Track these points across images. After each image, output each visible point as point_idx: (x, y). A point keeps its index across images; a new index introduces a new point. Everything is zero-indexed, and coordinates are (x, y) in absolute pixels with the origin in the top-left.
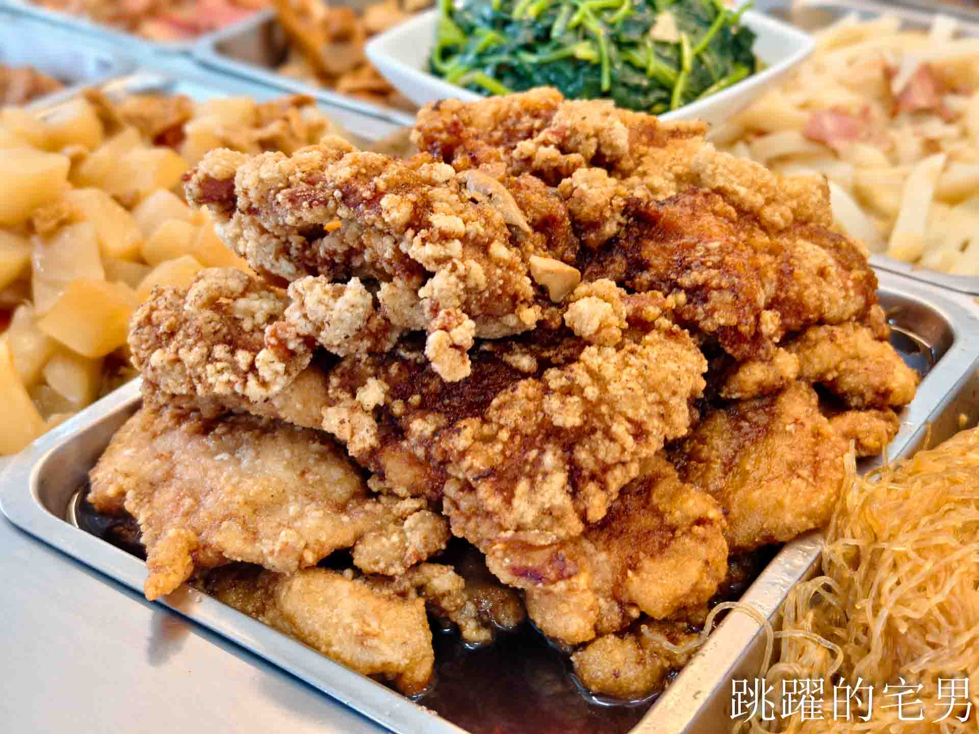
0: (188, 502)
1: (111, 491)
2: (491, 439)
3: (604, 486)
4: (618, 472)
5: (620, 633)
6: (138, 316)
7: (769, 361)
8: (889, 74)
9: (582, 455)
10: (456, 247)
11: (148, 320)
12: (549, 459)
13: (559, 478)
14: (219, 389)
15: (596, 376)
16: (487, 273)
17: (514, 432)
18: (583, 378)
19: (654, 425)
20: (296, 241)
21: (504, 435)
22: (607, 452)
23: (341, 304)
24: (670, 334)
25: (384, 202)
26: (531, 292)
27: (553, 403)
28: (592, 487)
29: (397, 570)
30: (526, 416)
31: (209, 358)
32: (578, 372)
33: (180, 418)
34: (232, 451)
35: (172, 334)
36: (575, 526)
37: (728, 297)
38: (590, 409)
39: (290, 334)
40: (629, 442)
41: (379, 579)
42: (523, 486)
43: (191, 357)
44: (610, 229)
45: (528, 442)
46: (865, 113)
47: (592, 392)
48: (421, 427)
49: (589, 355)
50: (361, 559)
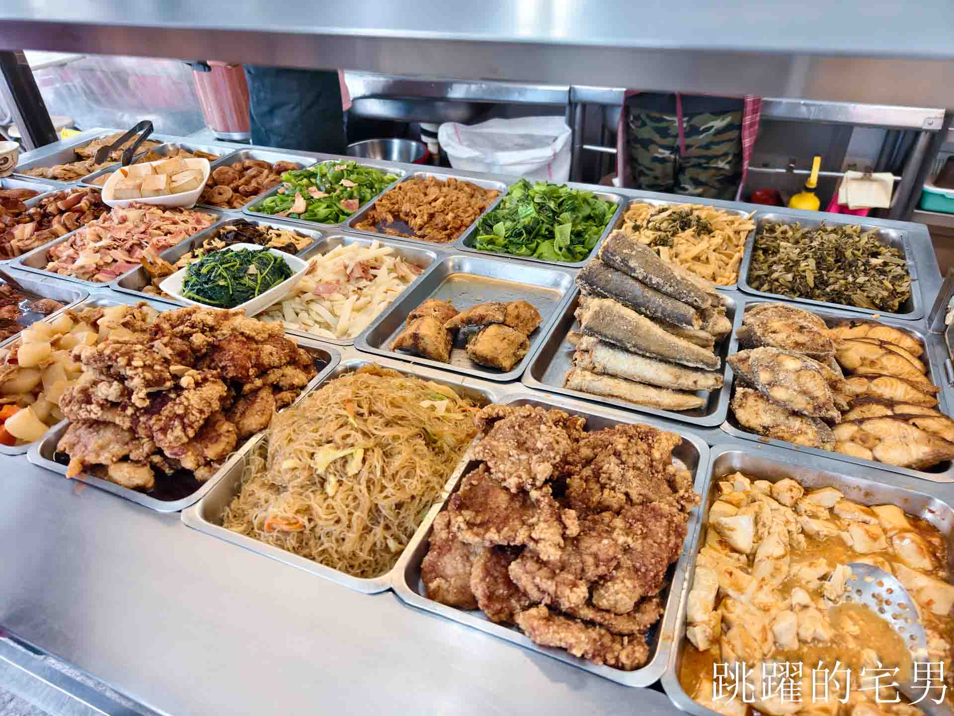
0: (83, 449)
1: (62, 449)
2: (160, 420)
3: (192, 428)
4: (196, 423)
5: (205, 466)
6: (61, 397)
7: (252, 382)
8: (346, 267)
9: (186, 421)
10: (140, 370)
11: (64, 399)
12: (176, 423)
13: (180, 428)
14: (84, 417)
15: (187, 399)
16: (153, 375)
17: (167, 417)
18: (184, 400)
19: (206, 409)
20: (104, 370)
21: (164, 418)
22: (192, 418)
23: (112, 389)
24: (214, 382)
25: (118, 360)
26: (170, 377)
27: (176, 407)
28: (189, 429)
29: (142, 458)
30: (170, 412)
31: (80, 408)
32: (183, 399)
33: (83, 424)
34: (97, 432)
35: (70, 402)
36: (185, 440)
37: (233, 368)
38: (186, 408)
39: (99, 399)
40: (198, 415)
41: (137, 462)
42: (170, 431)
43: (75, 408)
44: (204, 351)
45: (171, 419)
46: (338, 282)
47: (186, 403)
48: (142, 419)
49: (185, 393)
50: (132, 457)
